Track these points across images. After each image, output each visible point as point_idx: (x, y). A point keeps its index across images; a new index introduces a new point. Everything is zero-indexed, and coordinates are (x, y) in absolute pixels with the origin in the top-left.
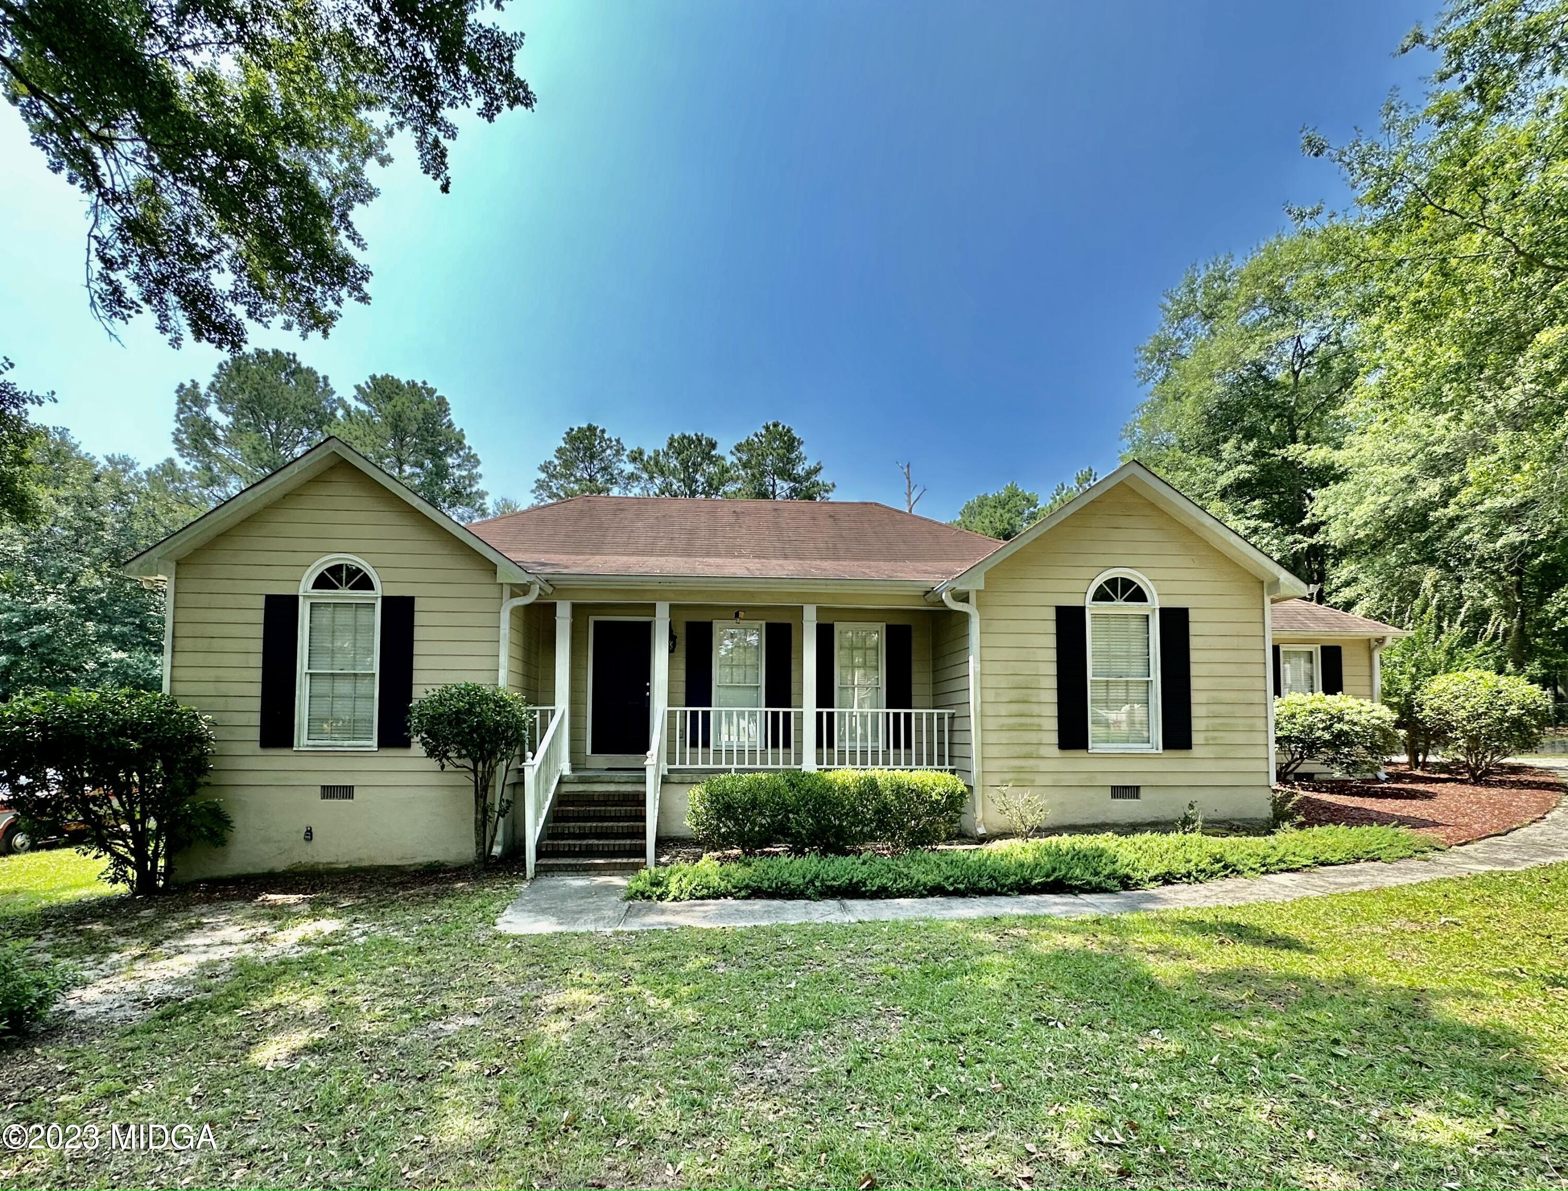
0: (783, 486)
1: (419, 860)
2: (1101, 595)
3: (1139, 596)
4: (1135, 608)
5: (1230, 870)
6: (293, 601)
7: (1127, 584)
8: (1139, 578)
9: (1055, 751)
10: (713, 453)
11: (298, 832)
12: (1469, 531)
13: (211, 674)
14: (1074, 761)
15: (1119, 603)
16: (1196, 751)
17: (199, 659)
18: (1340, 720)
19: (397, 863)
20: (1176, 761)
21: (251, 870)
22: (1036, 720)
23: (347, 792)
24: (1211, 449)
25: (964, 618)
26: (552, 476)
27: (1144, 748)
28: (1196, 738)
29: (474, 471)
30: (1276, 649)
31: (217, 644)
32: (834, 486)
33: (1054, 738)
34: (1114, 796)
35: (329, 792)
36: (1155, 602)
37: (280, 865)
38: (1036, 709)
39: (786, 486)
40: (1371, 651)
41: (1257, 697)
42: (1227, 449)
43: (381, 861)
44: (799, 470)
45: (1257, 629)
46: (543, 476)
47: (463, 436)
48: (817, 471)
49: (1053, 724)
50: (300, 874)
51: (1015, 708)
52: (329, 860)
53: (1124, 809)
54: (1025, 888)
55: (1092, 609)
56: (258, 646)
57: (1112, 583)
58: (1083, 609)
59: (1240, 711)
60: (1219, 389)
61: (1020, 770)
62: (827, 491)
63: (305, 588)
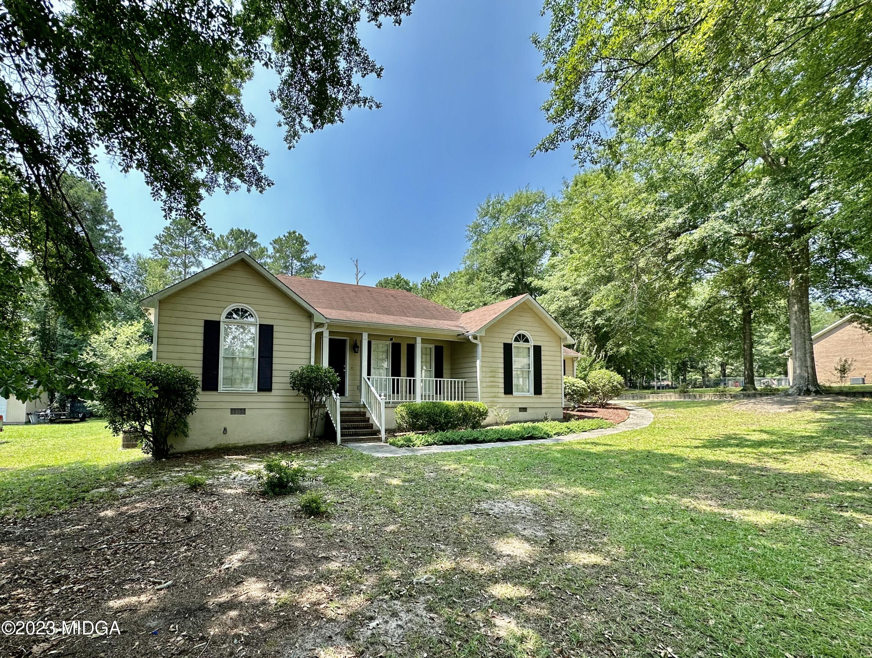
0: (297, 264)
1: (276, 441)
2: (516, 340)
3: (527, 341)
4: (526, 345)
5: (571, 431)
6: (217, 323)
7: (524, 336)
8: (528, 335)
9: (503, 395)
10: (254, 241)
11: (220, 430)
12: (587, 318)
13: (178, 355)
14: (509, 399)
15: (521, 342)
16: (543, 395)
17: (171, 348)
18: (574, 386)
19: (265, 443)
20: (537, 399)
21: (197, 448)
22: (497, 384)
23: (242, 411)
24: (498, 274)
25: (476, 345)
26: (162, 243)
27: (528, 394)
28: (543, 391)
29: (118, 235)
30: (564, 361)
31: (180, 342)
32: (324, 267)
33: (502, 390)
34: (520, 411)
35: (234, 411)
36: (532, 343)
37: (211, 445)
38: (497, 380)
39: (299, 264)
40: (573, 362)
41: (559, 377)
42: (504, 274)
43: (258, 442)
44: (304, 256)
45: (559, 354)
46: (157, 242)
47: (112, 213)
48: (313, 258)
49: (502, 385)
50: (221, 449)
51: (491, 379)
52: (234, 442)
53: (523, 415)
54: (523, 438)
55: (514, 344)
56: (201, 343)
57: (519, 335)
58: (511, 344)
59: (555, 382)
60: (502, 250)
61: (492, 402)
62: (321, 270)
63: (223, 318)
